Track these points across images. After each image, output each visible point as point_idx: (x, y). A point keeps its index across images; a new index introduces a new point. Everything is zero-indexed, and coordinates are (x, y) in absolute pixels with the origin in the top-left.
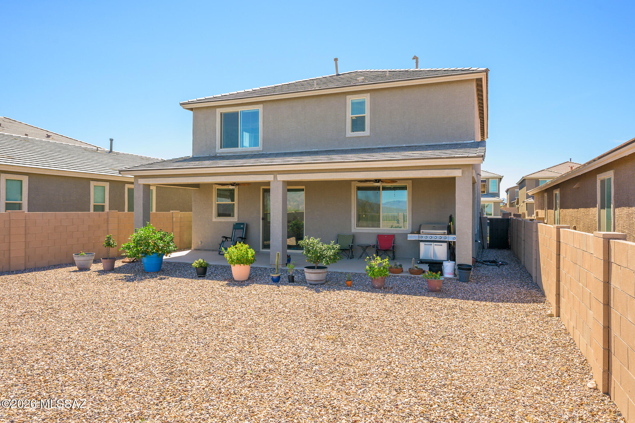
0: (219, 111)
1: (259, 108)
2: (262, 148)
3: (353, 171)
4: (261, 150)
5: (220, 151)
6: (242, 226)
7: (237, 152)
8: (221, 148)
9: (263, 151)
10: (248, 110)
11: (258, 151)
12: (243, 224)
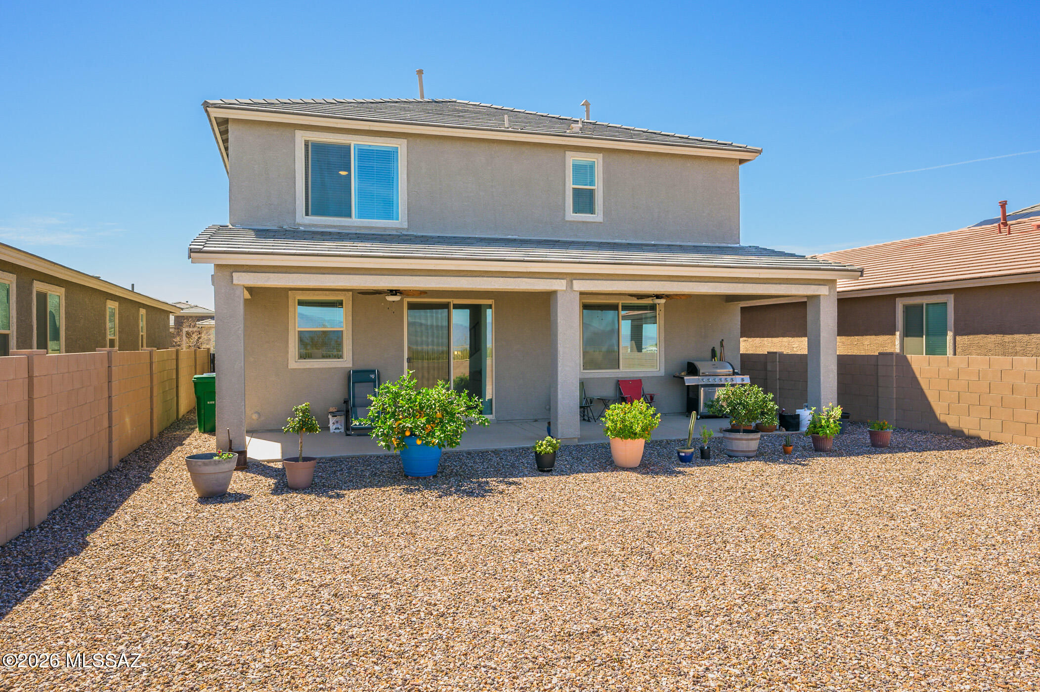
0: (301, 137)
1: (401, 145)
2: (406, 223)
4: (406, 227)
5: (304, 220)
6: (373, 376)
7: (348, 226)
8: (307, 214)
9: (408, 230)
10: (370, 146)
11: (397, 229)
12: (373, 372)
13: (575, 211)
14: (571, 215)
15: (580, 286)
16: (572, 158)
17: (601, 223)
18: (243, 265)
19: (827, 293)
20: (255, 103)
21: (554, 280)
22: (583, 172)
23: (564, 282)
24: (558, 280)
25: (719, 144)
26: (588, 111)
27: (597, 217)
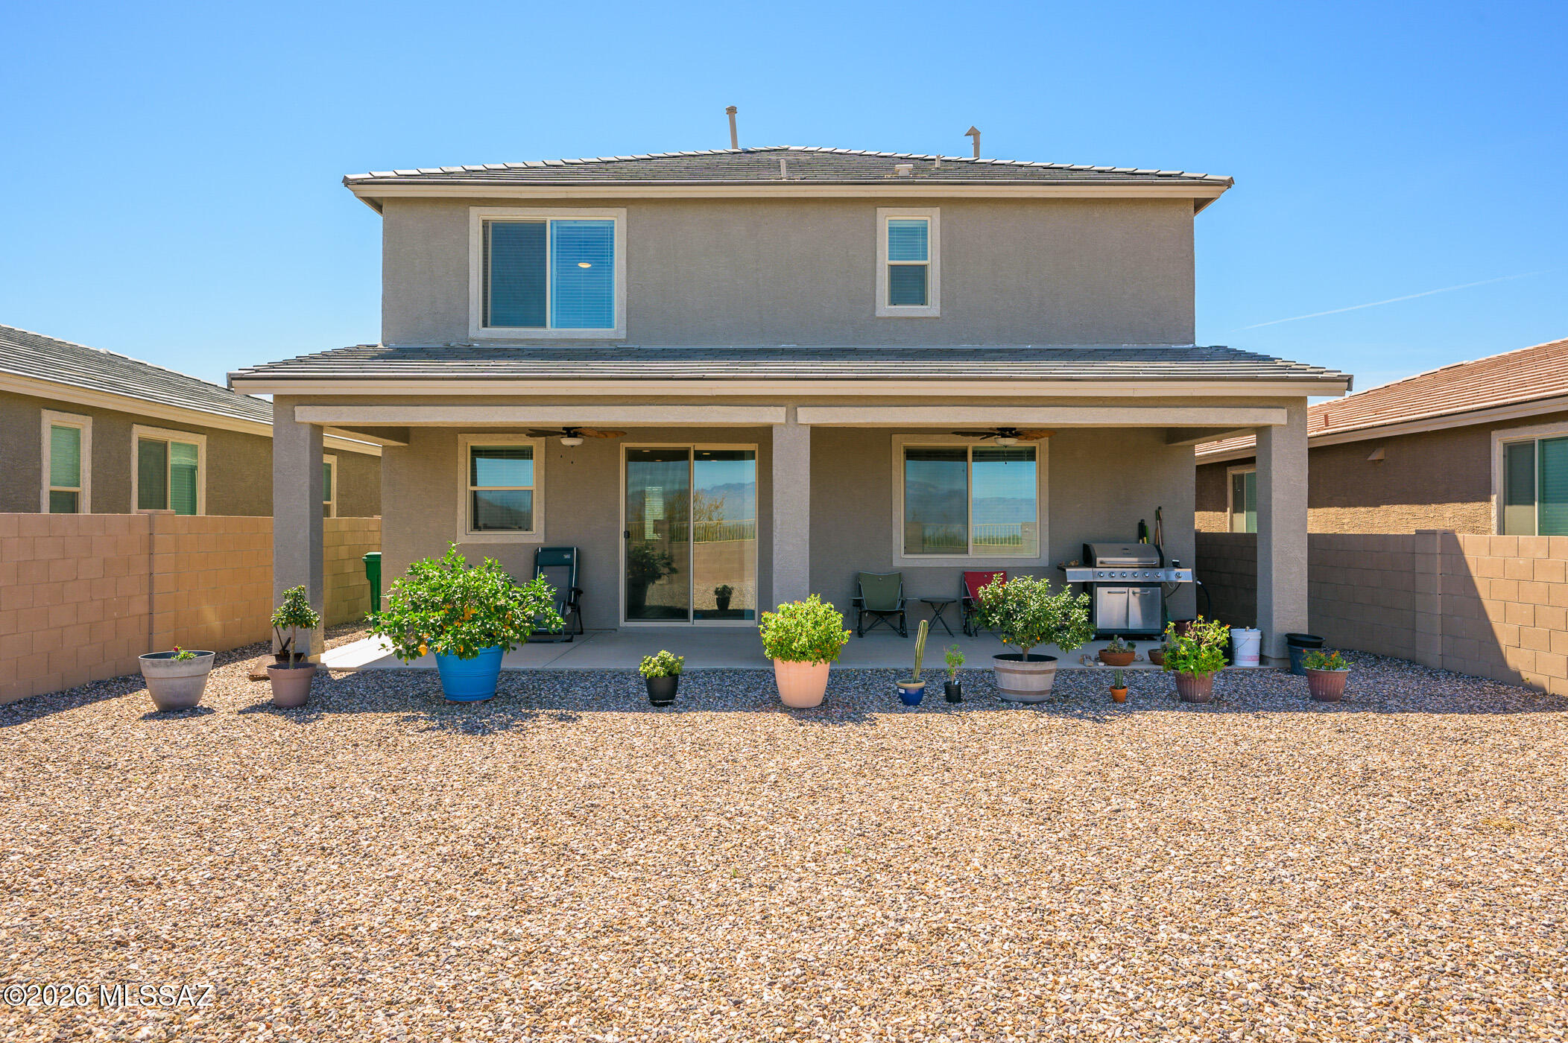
0: (477, 216)
1: (618, 218)
2: (624, 332)
3: (1015, 403)
4: (624, 337)
5: (479, 333)
6: (567, 556)
7: (542, 340)
8: (485, 325)
9: (626, 341)
10: (575, 221)
11: (611, 341)
12: (570, 550)
13: (894, 301)
14: (884, 308)
15: (810, 416)
16: (887, 218)
17: (937, 318)
18: (310, 396)
19: (1284, 422)
20: (423, 174)
21: (765, 408)
22: (908, 238)
23: (782, 411)
24: (772, 408)
25: (1160, 176)
26: (977, 145)
27: (932, 308)
